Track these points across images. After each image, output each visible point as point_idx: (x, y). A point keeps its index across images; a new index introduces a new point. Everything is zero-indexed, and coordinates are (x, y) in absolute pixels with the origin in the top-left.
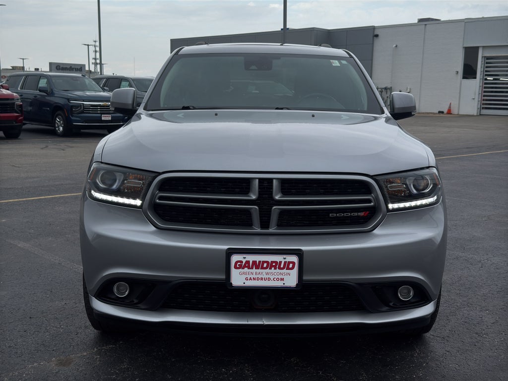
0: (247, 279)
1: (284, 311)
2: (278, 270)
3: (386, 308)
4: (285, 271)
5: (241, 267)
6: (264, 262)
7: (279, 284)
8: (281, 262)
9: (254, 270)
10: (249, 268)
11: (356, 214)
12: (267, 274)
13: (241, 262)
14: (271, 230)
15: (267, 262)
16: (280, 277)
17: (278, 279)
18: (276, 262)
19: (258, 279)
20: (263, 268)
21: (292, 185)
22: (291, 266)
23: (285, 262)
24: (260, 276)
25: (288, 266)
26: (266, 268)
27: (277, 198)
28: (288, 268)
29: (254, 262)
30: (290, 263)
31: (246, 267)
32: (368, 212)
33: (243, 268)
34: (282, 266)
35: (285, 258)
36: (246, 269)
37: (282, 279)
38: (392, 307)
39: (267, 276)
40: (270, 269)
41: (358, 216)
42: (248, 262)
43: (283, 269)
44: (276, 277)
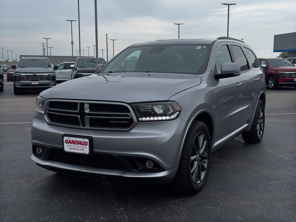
0: (70, 148)
1: (91, 166)
2: (81, 145)
3: (136, 170)
4: (84, 146)
5: (67, 143)
6: (76, 141)
7: (82, 152)
8: (82, 142)
9: (72, 145)
10: (71, 143)
11: (123, 122)
12: (78, 147)
13: (67, 140)
14: (86, 127)
15: (77, 141)
16: (82, 149)
17: (82, 150)
18: (80, 141)
19: (74, 149)
20: (76, 144)
21: (94, 107)
22: (86, 144)
23: (84, 142)
24: (75, 148)
25: (85, 144)
26: (77, 144)
27: (86, 112)
28: (85, 145)
29: (72, 141)
30: (86, 142)
31: (70, 143)
32: (129, 122)
33: (68, 143)
34: (83, 144)
35: (84, 140)
36: (69, 144)
37: (83, 150)
38: (140, 170)
39: (78, 148)
40: (78, 144)
41: (124, 123)
42: (70, 140)
43: (83, 145)
44: (81, 149)
